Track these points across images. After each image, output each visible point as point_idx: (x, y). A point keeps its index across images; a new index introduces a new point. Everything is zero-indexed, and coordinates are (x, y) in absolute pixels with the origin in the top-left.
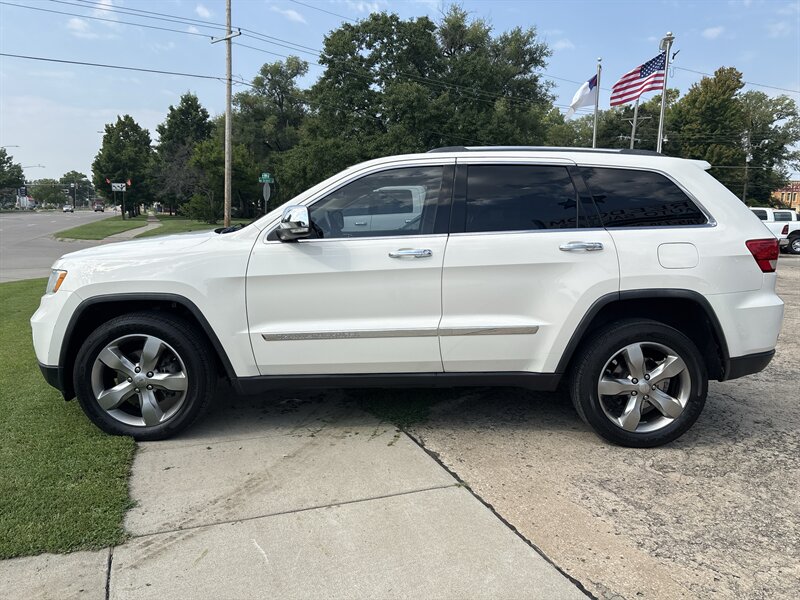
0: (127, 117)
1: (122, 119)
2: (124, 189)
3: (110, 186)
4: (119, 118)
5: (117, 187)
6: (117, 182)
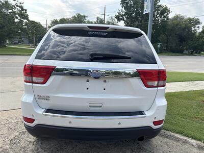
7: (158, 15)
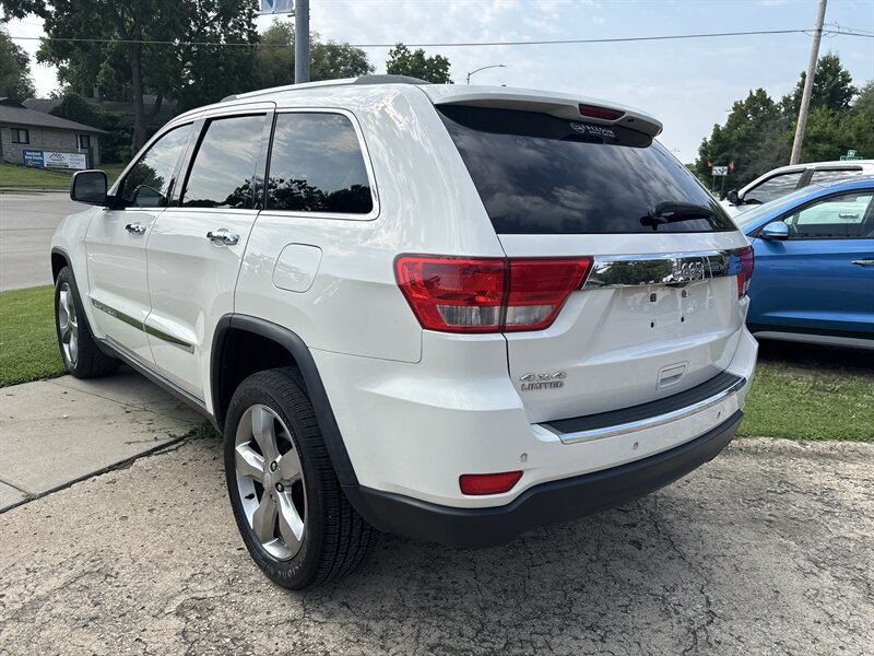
0: (760, 91)
1: (754, 94)
2: (725, 173)
3: (711, 169)
4: (751, 93)
5: (718, 171)
6: (719, 165)
7: (211, 15)
